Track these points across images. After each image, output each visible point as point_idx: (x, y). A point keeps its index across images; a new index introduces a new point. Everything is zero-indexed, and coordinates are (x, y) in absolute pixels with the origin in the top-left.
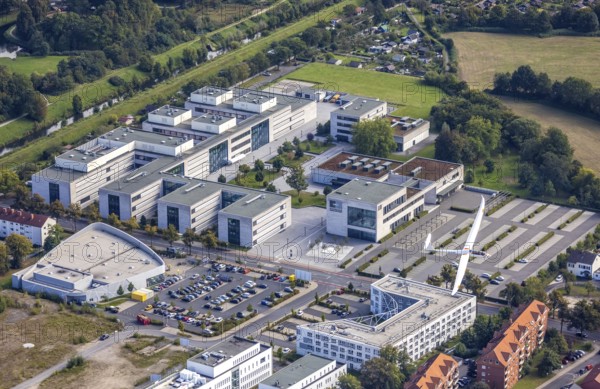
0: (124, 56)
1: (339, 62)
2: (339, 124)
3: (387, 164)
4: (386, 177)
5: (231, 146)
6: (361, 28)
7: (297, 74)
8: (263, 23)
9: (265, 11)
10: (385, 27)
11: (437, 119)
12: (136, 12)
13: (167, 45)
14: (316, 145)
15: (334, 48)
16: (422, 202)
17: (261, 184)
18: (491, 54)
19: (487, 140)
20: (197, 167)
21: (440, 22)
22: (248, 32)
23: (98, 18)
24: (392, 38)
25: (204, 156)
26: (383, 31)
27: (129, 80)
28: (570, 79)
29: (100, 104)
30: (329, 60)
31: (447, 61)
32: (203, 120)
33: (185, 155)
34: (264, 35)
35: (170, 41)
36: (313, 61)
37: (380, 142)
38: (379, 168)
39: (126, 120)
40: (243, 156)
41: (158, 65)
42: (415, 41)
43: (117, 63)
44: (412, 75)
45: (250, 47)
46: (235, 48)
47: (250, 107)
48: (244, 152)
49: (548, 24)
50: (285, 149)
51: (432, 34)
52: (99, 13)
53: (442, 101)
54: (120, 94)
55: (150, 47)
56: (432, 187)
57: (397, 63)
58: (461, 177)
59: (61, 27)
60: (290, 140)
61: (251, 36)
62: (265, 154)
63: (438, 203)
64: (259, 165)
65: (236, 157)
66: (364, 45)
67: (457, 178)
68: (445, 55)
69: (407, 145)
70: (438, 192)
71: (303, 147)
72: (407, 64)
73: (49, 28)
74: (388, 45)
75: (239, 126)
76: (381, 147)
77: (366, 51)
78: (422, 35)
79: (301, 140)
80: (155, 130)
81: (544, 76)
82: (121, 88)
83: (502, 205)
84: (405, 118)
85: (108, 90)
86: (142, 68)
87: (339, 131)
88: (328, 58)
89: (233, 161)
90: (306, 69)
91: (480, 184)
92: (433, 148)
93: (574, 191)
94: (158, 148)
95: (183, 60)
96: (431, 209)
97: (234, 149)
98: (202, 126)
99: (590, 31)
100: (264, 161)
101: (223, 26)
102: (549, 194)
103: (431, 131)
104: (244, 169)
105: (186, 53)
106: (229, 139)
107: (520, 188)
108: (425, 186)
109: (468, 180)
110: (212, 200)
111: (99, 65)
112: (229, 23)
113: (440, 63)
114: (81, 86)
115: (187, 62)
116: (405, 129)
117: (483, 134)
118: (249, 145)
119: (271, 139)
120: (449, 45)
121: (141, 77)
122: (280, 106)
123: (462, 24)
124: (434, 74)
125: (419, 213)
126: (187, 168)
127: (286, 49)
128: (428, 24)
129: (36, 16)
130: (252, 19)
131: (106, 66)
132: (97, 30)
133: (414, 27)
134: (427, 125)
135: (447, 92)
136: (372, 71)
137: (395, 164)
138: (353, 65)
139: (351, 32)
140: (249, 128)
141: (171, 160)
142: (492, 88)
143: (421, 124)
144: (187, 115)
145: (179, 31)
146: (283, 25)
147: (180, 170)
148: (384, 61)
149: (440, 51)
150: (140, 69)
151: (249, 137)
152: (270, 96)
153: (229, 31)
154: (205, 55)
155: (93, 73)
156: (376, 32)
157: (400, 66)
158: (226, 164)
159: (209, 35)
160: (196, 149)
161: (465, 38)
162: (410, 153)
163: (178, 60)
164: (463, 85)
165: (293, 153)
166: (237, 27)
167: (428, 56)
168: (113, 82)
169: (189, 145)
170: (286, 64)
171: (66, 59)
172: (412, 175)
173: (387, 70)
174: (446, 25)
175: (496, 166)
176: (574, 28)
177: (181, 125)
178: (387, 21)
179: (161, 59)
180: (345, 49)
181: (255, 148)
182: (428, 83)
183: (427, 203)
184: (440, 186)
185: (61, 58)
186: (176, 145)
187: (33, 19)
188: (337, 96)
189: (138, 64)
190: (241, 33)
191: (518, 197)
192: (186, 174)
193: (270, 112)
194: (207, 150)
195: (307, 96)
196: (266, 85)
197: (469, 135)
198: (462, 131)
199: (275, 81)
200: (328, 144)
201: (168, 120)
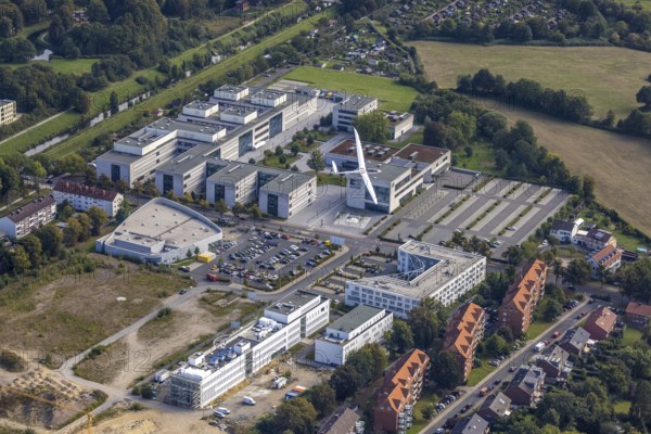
0: (146, 59)
1: (324, 65)
2: (340, 117)
3: (387, 149)
4: (389, 161)
5: (255, 134)
6: (336, 37)
7: (291, 75)
8: (254, 33)
9: (253, 22)
10: (356, 37)
11: (419, 113)
12: (150, 22)
13: (178, 50)
14: (322, 133)
15: (317, 54)
16: (421, 181)
17: (284, 166)
18: (448, 59)
19: (465, 130)
20: (230, 152)
21: (401, 32)
22: (242, 40)
23: (120, 28)
24: (364, 46)
25: (235, 143)
26: (354, 40)
27: (152, 79)
28: (522, 80)
29: (132, 98)
30: (315, 63)
31: (413, 65)
32: (230, 113)
33: (220, 142)
34: (256, 42)
35: (181, 47)
36: (303, 64)
37: (378, 131)
38: (381, 153)
39: (158, 112)
40: (263, 143)
41: (175, 67)
42: (383, 48)
43: (141, 65)
44: (387, 76)
45: (247, 53)
46: (235, 53)
47: (266, 102)
48: (264, 139)
49: (491, 35)
50: (297, 137)
51: (396, 42)
52: (120, 23)
53: (417, 98)
54: (146, 91)
55: (165, 52)
56: (428, 169)
57: (373, 67)
58: (448, 161)
59: (88, 35)
60: (301, 129)
61: (244, 44)
62: (282, 140)
63: (433, 182)
64: (279, 150)
65: (258, 143)
66: (342, 51)
67: (446, 162)
68: (410, 60)
69: (397, 134)
70: (433, 172)
71: (313, 136)
72: (380, 68)
73: (77, 36)
74: (362, 52)
75: (259, 118)
76: (379, 136)
77: (344, 56)
78: (388, 44)
79: (309, 129)
80: (190, 121)
81: (500, 78)
82: (147, 86)
83: (485, 183)
84: (394, 112)
85: (137, 87)
86: (162, 69)
87: (340, 122)
88: (315, 62)
89: (257, 146)
90: (298, 71)
91: (464, 166)
92: (422, 136)
93: (543, 172)
94: (197, 136)
95: (194, 63)
96: (428, 187)
97: (256, 137)
98: (230, 118)
99: (524, 41)
100: (282, 146)
101: (221, 35)
102: (522, 174)
103: (415, 123)
104: (268, 154)
105: (196, 56)
106: (254, 129)
107: (497, 169)
108: (423, 168)
109: (454, 162)
110: (250, 179)
111: (127, 66)
112: (226, 32)
113: (407, 66)
114: (113, 84)
115: (198, 65)
116: (395, 121)
117: (463, 125)
118: (268, 134)
119: (284, 129)
120: (412, 52)
121: (162, 77)
122: (290, 101)
123: (419, 33)
124: (406, 75)
125: (419, 190)
126: (222, 153)
127: (282, 54)
128: (391, 34)
129: (66, 25)
130: (244, 29)
131: (132, 67)
132: (119, 37)
133: (379, 36)
134: (412, 118)
135: (419, 91)
136: (354, 73)
137: (394, 149)
138: (337, 68)
139: (328, 41)
140: (268, 120)
141: (210, 146)
142: (455, 87)
143: (407, 117)
144: (215, 108)
145: (187, 38)
146: (270, 34)
147: (218, 153)
148: (361, 66)
149: (406, 57)
150: (160, 70)
151: (268, 127)
152: (280, 94)
153: (227, 39)
154: (210, 59)
155: (123, 74)
156: (349, 41)
157: (376, 69)
158: (251, 149)
159: (211, 42)
160: (228, 137)
161: (423, 46)
162: (402, 140)
163: (189, 63)
164: (433, 85)
165: (305, 139)
166: (233, 36)
167: (397, 61)
168: (139, 81)
169: (223, 133)
170: (280, 67)
171: (98, 61)
172: (410, 158)
173: (365, 72)
174: (405, 35)
175: (474, 152)
176: (512, 38)
177: (210, 117)
178: (356, 31)
179: (176, 61)
180: (327, 55)
181: (271, 136)
182: (403, 83)
183: (425, 182)
184: (435, 168)
185: (94, 61)
186: (213, 133)
187: (62, 27)
188: (330, 94)
189: (158, 65)
190: (237, 40)
191: (496, 177)
192: (222, 157)
193: (282, 106)
194: (237, 138)
195: (306, 93)
196: (268, 84)
197: (452, 126)
198: (445, 123)
199: (275, 81)
200: (331, 133)
201: (200, 113)
